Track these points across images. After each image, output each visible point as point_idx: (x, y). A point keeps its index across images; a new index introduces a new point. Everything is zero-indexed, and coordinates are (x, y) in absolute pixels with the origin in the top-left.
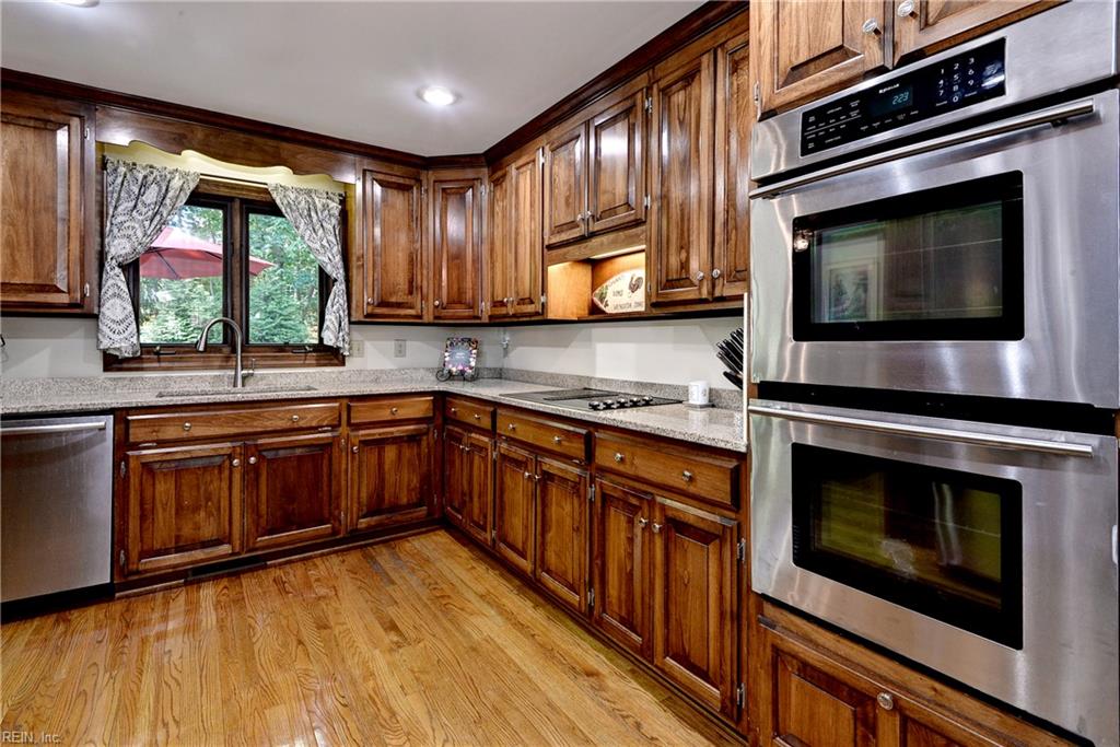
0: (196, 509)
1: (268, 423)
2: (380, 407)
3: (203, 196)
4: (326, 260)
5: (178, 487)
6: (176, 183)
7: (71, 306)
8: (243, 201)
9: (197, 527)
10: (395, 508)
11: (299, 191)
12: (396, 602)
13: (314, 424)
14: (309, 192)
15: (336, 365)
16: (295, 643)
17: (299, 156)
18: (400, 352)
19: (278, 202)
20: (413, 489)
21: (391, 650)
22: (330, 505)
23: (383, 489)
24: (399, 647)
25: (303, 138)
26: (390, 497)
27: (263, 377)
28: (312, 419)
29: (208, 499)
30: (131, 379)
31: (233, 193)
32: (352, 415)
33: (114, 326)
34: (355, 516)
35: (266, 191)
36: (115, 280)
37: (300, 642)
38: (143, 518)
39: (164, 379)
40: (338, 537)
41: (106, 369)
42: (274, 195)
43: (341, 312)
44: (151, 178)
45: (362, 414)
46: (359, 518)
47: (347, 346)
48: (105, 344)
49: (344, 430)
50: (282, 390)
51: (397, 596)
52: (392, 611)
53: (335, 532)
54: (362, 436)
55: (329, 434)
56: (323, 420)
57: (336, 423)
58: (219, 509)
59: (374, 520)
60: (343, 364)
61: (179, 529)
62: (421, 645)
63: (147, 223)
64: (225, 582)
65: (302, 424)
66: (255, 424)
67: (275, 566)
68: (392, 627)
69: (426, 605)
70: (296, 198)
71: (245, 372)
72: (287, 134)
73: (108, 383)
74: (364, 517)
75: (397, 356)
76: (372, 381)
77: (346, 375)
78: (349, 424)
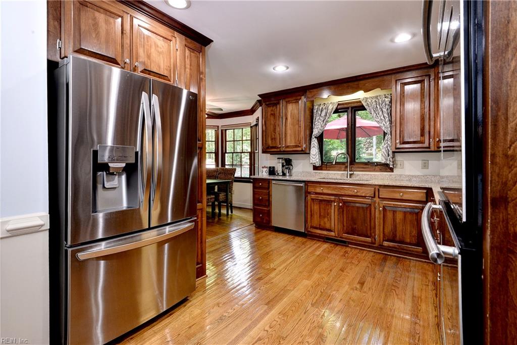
0: (324, 217)
1: (346, 192)
2: (394, 192)
3: (340, 110)
4: (382, 125)
5: (320, 208)
6: (330, 107)
7: (302, 151)
8: (352, 108)
9: (325, 223)
10: (402, 242)
11: (372, 98)
12: (374, 277)
13: (363, 195)
14: (377, 97)
15: (389, 172)
16: (329, 270)
17: (366, 85)
18: (425, 166)
19: (364, 104)
20: (413, 236)
21: (352, 289)
22: (371, 231)
23: (396, 231)
24: (356, 290)
25: (367, 77)
26: (400, 236)
27: (358, 175)
28: (362, 193)
29: (328, 215)
30: (319, 173)
31: (349, 105)
32: (380, 194)
33: (313, 156)
34: (382, 239)
35: (360, 102)
36: (315, 142)
37: (331, 270)
38: (311, 215)
39: (327, 173)
40: (374, 245)
41: (314, 169)
42: (363, 102)
43: (389, 148)
44: (324, 108)
45: (384, 193)
46: (384, 241)
47: (391, 163)
48: (311, 161)
49: (377, 199)
50: (363, 180)
51: (377, 276)
52: (369, 279)
53: (372, 243)
54: (385, 204)
55: (370, 200)
56: (368, 193)
57: (373, 196)
58: (331, 219)
59: (391, 244)
60: (393, 172)
61: (320, 222)
62: (364, 294)
63: (322, 123)
64: (332, 245)
65: (359, 194)
66: (342, 191)
67: (350, 247)
68: (362, 283)
69: (384, 285)
70: (372, 101)
71: (351, 173)
72: (361, 78)
73: (314, 174)
74: (386, 241)
75: (422, 168)
76: (407, 180)
77: (394, 177)
78: (379, 197)
